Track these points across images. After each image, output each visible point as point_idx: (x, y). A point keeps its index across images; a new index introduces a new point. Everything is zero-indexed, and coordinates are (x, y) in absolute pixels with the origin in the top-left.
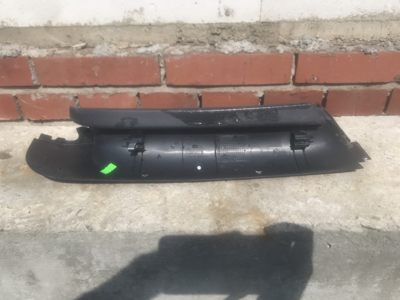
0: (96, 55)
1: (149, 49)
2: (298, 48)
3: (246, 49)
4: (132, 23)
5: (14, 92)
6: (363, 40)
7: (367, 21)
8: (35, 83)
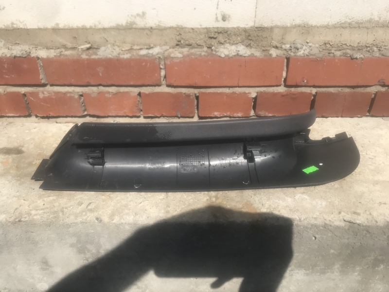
0: (101, 57)
1: (151, 51)
2: (289, 52)
3: (241, 53)
4: (134, 26)
5: (23, 90)
6: (350, 45)
7: (354, 27)
8: (43, 81)
